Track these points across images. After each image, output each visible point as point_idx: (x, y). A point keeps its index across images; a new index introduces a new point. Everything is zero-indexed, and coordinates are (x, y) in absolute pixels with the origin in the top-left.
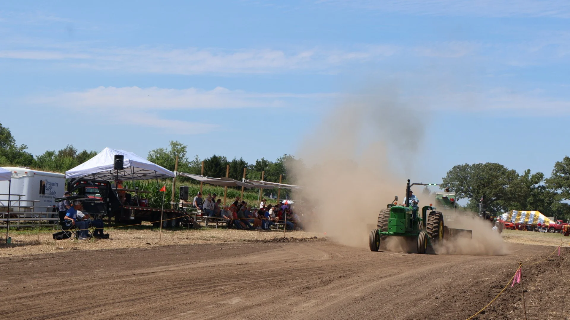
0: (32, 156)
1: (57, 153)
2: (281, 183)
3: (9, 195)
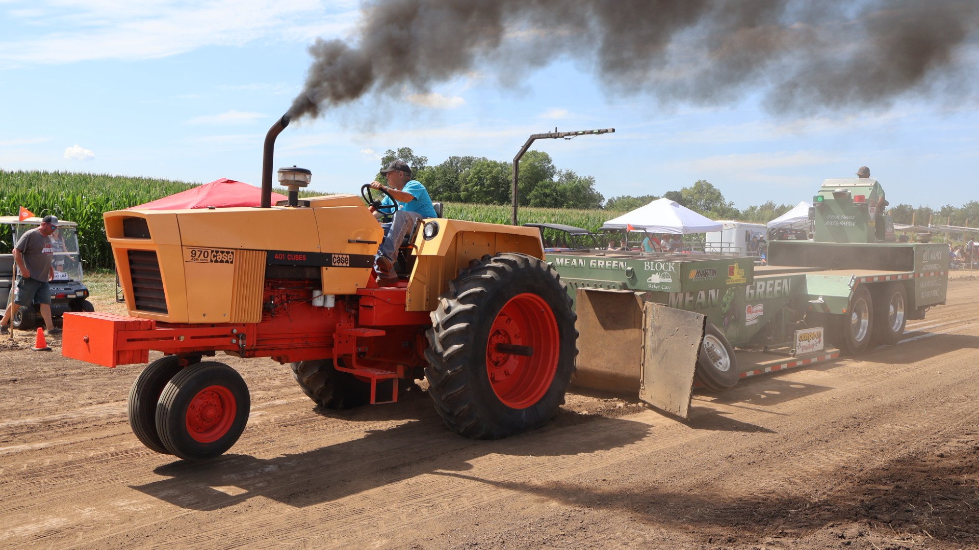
2: (968, 227)
3: (721, 243)
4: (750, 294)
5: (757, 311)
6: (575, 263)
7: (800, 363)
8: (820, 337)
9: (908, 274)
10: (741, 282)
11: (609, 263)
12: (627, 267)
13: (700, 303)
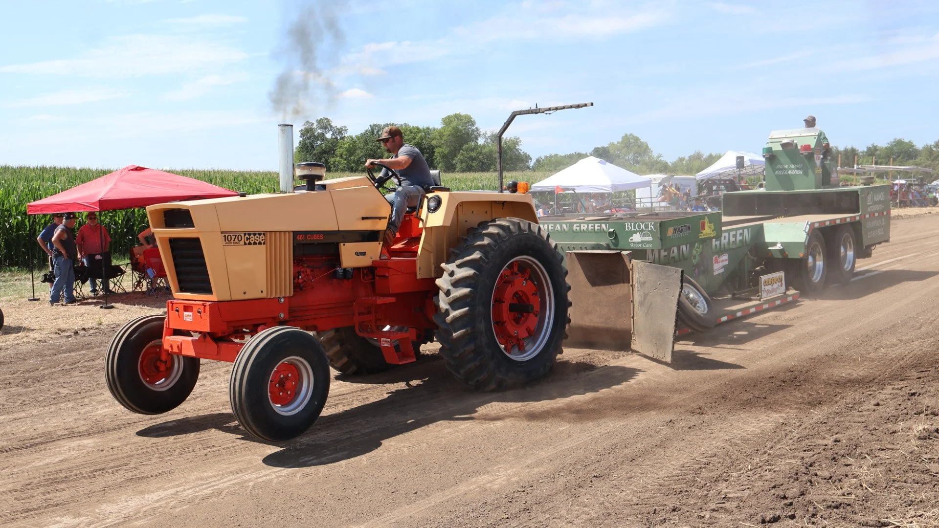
0: (667, 163)
1: (687, 158)
2: (893, 165)
3: (651, 198)
4: (716, 245)
5: (723, 261)
6: (559, 228)
7: (766, 306)
8: (781, 281)
9: (855, 217)
10: (712, 236)
11: (592, 226)
12: (609, 229)
13: (673, 258)
